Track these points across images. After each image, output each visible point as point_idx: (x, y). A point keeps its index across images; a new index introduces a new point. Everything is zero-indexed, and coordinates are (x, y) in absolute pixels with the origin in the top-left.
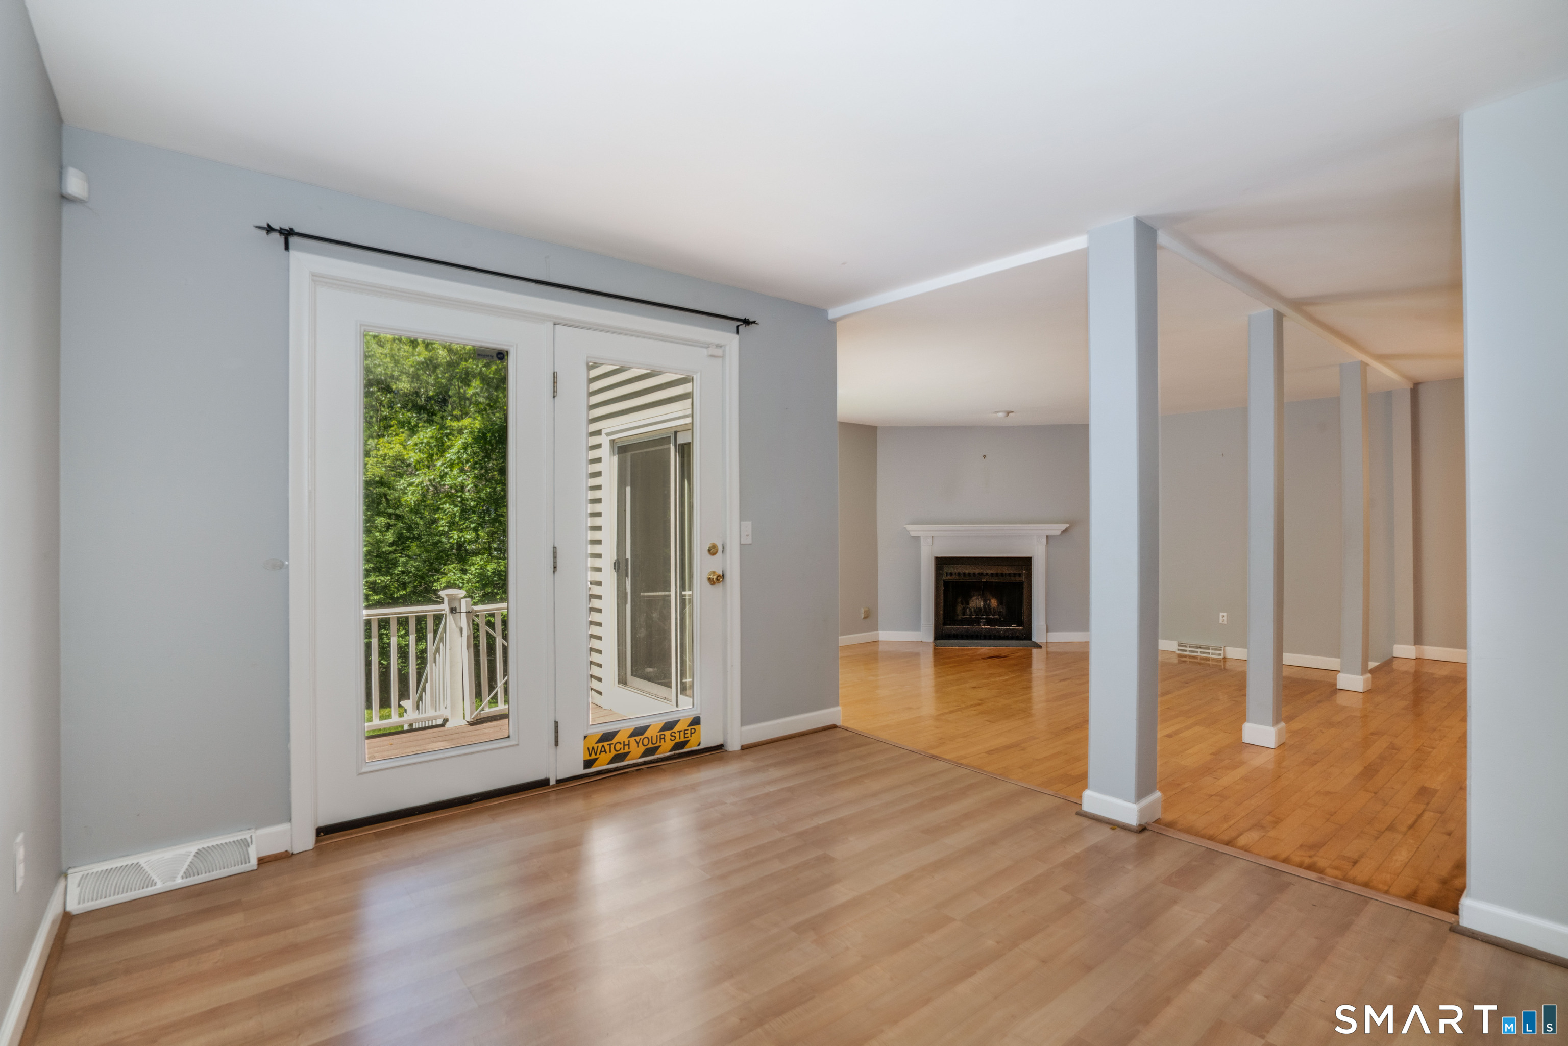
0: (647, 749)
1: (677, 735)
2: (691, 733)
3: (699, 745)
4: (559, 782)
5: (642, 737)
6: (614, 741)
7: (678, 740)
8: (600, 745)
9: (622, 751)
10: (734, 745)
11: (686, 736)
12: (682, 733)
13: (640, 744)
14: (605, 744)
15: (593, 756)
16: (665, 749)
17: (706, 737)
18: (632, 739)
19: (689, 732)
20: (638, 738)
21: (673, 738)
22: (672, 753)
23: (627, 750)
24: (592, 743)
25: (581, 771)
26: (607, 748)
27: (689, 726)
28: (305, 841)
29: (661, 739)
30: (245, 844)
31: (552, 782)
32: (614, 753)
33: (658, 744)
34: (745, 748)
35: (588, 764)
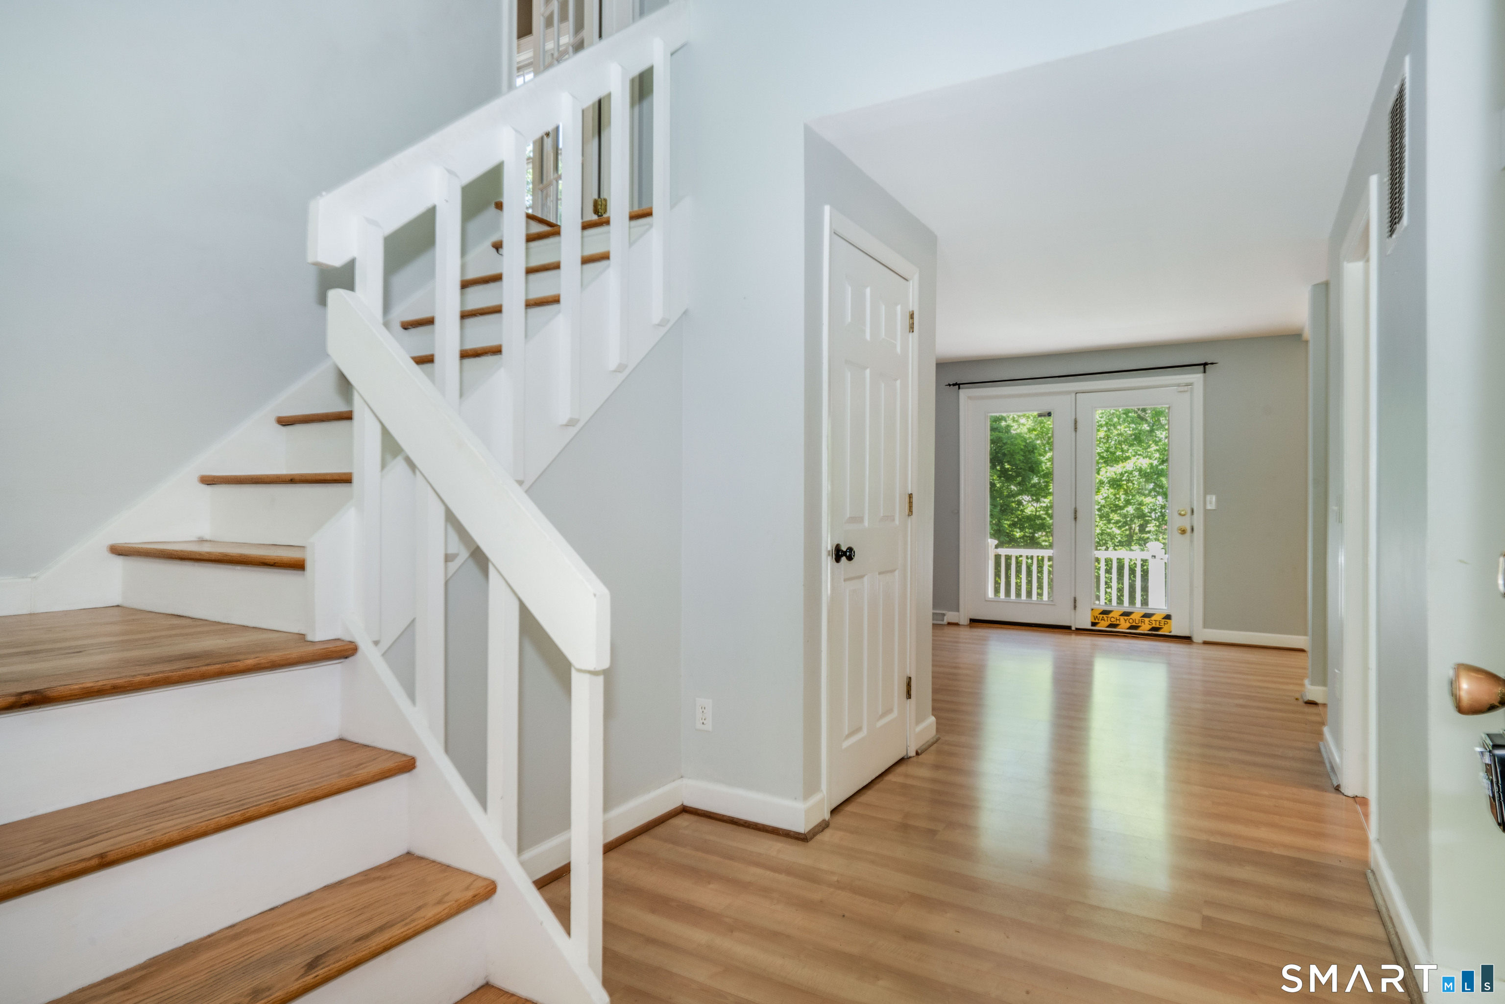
0: (1132, 625)
1: (1154, 622)
2: (1165, 624)
3: (1170, 632)
4: (1077, 629)
5: (1129, 618)
6: (1110, 615)
7: (1154, 625)
8: (1101, 616)
9: (1115, 623)
10: (1197, 638)
11: (1161, 624)
12: (1158, 623)
13: (1127, 621)
14: (1105, 616)
15: (1097, 621)
16: (1145, 628)
17: (1176, 628)
18: (1122, 618)
19: (1163, 622)
20: (1126, 618)
21: (1150, 623)
22: (1150, 632)
23: (1118, 622)
24: (1096, 614)
25: (1089, 627)
26: (1106, 619)
27: (1163, 619)
28: (964, 621)
29: (1142, 622)
30: (944, 615)
31: (1073, 628)
32: (1109, 622)
33: (1140, 625)
34: (1206, 643)
35: (1094, 624)
